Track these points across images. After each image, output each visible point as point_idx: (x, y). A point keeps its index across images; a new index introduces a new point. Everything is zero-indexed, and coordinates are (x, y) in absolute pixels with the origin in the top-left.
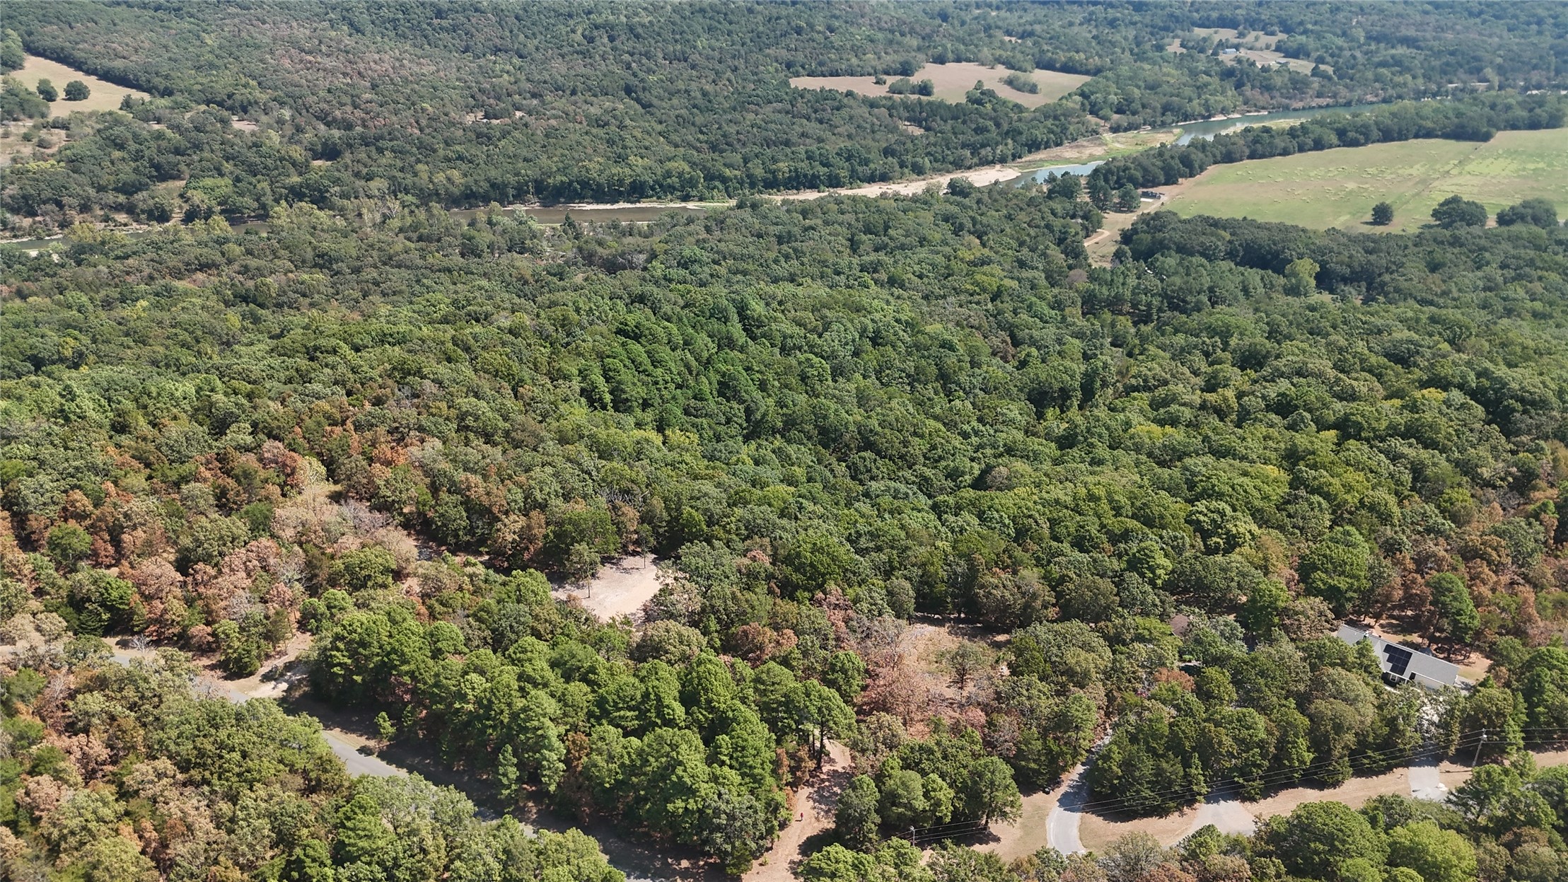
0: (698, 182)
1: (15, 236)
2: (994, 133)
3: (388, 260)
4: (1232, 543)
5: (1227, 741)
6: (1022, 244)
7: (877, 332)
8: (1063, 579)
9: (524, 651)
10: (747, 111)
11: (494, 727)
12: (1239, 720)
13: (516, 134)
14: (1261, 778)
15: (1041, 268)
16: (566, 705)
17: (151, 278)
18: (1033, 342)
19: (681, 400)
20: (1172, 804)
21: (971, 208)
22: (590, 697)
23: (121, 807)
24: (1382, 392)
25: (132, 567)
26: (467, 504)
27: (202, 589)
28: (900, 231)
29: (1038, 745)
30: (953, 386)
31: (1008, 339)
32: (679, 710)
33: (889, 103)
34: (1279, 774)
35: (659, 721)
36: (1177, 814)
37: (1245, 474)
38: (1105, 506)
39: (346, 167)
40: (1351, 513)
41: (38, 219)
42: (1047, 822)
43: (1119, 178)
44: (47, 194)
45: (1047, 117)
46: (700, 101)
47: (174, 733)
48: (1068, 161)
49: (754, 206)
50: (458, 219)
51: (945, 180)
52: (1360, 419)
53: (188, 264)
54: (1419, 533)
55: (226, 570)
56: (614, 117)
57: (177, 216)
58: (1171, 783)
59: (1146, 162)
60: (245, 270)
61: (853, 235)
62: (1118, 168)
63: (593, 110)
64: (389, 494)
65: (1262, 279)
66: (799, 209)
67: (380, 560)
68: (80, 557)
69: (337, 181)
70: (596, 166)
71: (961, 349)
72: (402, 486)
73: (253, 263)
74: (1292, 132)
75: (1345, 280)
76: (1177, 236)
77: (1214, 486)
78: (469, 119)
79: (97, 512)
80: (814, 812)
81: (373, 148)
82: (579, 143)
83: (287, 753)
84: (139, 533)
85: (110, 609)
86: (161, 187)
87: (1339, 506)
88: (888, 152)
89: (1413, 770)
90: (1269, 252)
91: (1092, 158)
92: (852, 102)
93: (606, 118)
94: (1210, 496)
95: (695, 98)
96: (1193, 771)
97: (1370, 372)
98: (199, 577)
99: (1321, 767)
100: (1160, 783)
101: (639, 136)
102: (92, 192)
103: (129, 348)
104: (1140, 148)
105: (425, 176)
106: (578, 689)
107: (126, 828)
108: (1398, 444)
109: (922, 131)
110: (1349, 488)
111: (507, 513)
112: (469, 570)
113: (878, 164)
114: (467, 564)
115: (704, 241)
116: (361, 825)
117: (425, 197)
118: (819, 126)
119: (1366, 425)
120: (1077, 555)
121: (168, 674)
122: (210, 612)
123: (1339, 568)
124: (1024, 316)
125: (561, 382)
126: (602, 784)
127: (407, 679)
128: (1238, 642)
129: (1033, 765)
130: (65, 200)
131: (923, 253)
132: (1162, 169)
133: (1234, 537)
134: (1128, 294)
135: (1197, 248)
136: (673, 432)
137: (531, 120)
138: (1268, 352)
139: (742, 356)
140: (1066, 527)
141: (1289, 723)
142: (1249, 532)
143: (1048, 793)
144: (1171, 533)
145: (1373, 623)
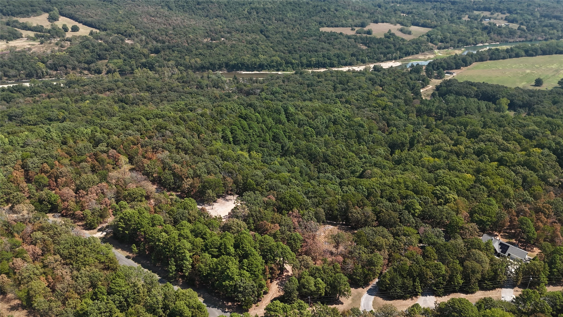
0: (283, 64)
1: (50, 78)
2: (393, 49)
3: (171, 89)
4: (447, 201)
5: (430, 274)
6: (397, 89)
7: (335, 120)
8: (379, 212)
9: (182, 226)
10: (303, 39)
11: (169, 251)
12: (435, 266)
13: (221, 46)
14: (443, 288)
15: (403, 98)
16: (194, 245)
17: (92, 93)
18: (395, 126)
19: (258, 141)
20: (408, 295)
21: (380, 76)
22: (203, 243)
23: (42, 270)
24: (520, 148)
25: (60, 190)
26: (174, 174)
27: (81, 199)
28: (352, 84)
29: (361, 270)
30: (361, 140)
31: (386, 124)
32: (232, 250)
33: (355, 37)
34: (451, 287)
35: (225, 253)
36: (410, 299)
37: (457, 177)
38: (402, 186)
39: (162, 56)
40: (495, 193)
41: (58, 72)
42: (361, 298)
43: (438, 67)
44: (62, 63)
45: (413, 43)
46: (287, 35)
47: (62, 247)
48: (420, 60)
49: (301, 73)
50: (198, 75)
51: (372, 66)
52: (506, 158)
53: (104, 89)
54: (520, 202)
55: (89, 193)
56: (256, 41)
57: (104, 72)
58: (408, 288)
59: (449, 61)
60: (123, 91)
61: (335, 85)
62: (438, 63)
63: (249, 38)
64: (148, 169)
65: (486, 105)
66: (317, 75)
67: (140, 192)
68: (45, 186)
69: (157, 61)
70: (247, 58)
71: (366, 127)
72: (153, 167)
73: (126, 89)
74: (507, 51)
75: (520, 107)
76: (456, 89)
77: (444, 180)
78: (205, 40)
79: (52, 171)
80: (278, 289)
81: (171, 50)
82: (242, 50)
83: (99, 256)
84: (64, 179)
85: (51, 204)
86: (100, 62)
87: (491, 190)
88: (353, 55)
89: (504, 289)
90: (491, 95)
91: (429, 59)
92: (341, 37)
93: (253, 41)
94: (442, 184)
95: (285, 34)
96: (416, 284)
97: (516, 141)
98: (80, 194)
99: (467, 285)
100: (404, 287)
101: (264, 48)
102: (76, 63)
103: (80, 116)
104: (448, 55)
105: (188, 60)
106: (199, 240)
107: (43, 278)
108: (519, 168)
109: (367, 47)
110: (495, 184)
111: (187, 178)
112: (171, 197)
113: (348, 59)
114: (171, 195)
115: (281, 85)
116: (117, 282)
117: (187, 67)
118: (328, 45)
119: (509, 161)
120: (388, 203)
121: (64, 227)
122: (82, 206)
123: (484, 213)
124: (393, 116)
125: (215, 133)
126: (203, 274)
127: (143, 233)
128: (442, 238)
129: (358, 278)
130: (68, 66)
131: (359, 92)
132: (455, 63)
133: (448, 199)
134: (434, 109)
135: (463, 93)
136: (253, 152)
137: (227, 41)
138: (480, 132)
139: (283, 127)
140: (386, 193)
141: (454, 269)
142: (454, 198)
143: (364, 288)
144: (424, 197)
145: (498, 234)
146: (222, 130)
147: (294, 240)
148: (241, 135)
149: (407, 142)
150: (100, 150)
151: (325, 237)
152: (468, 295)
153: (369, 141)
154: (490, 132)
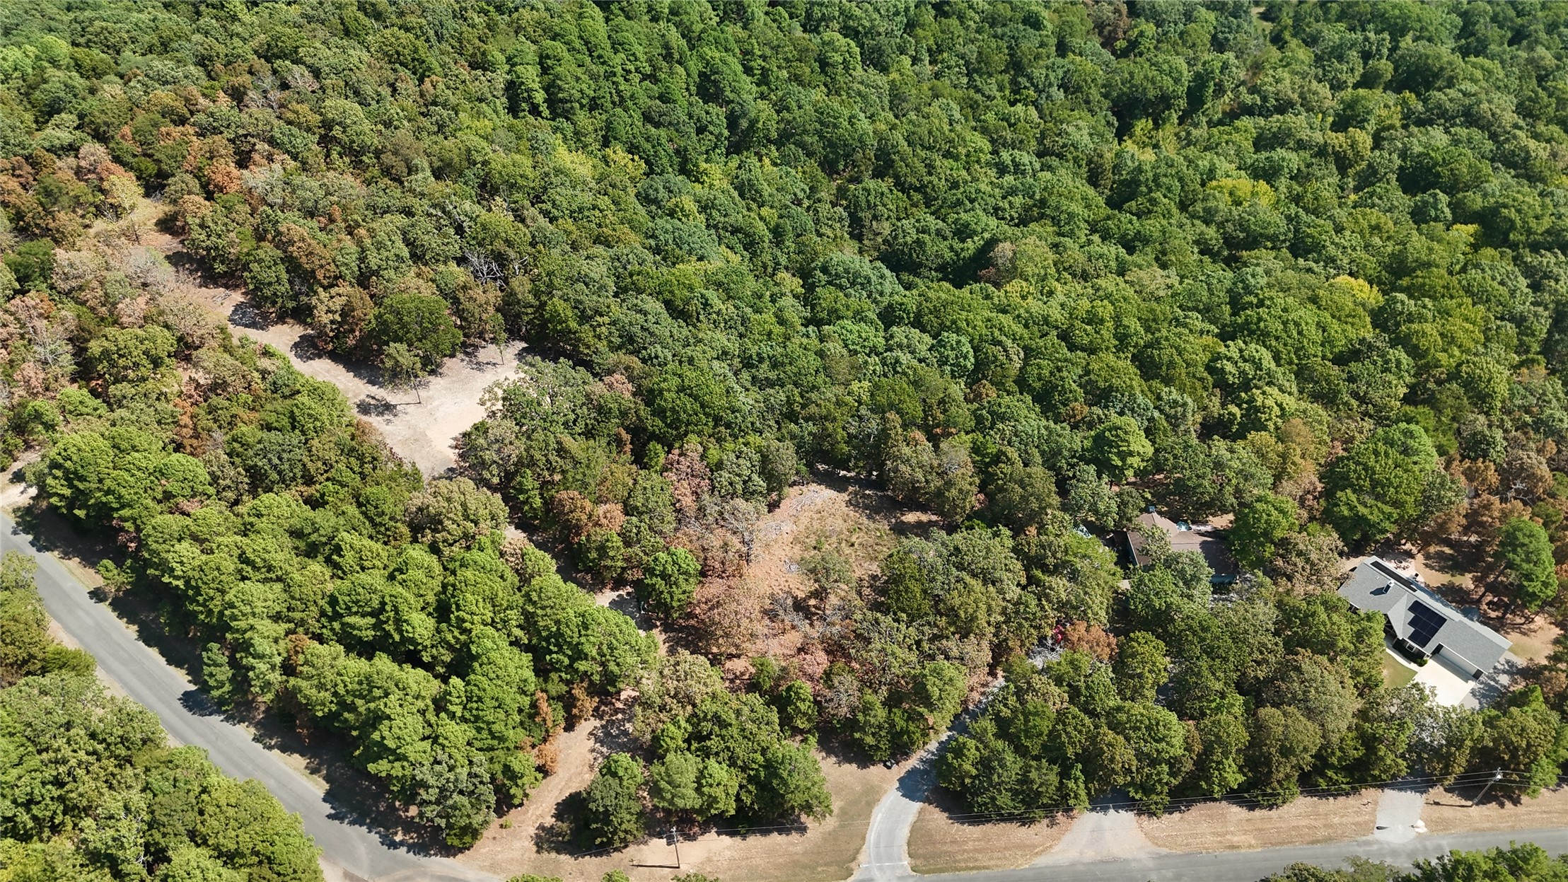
8: (998, 458)
11: (206, 613)
12: (1149, 728)
18: (1154, 14)
19: (643, 100)
20: (1040, 813)
22: (329, 586)
26: (290, 263)
29: (880, 716)
31: (1124, 9)
35: (397, 637)
36: (1046, 821)
37: (1314, 300)
40: (1439, 382)
42: (875, 811)
52: (1513, 214)
54: (1524, 427)
64: (203, 237)
71: (1050, 25)
77: (1260, 319)
80: (591, 757)
87: (1427, 365)
89: (1389, 795)
94: (1251, 333)
96: (1071, 784)
100: (1024, 792)
106: (315, 573)
110: (1449, 339)
111: (335, 279)
112: (263, 362)
114: (266, 354)
119: (1519, 223)
123: (1378, 489)
127: (129, 525)
129: (870, 739)
133: (1257, 410)
138: (1442, 69)
139: (743, 34)
140: (1040, 367)
141: (1218, 737)
142: (1280, 406)
143: (889, 768)
144: (1175, 395)
145: (1414, 550)
146: (509, 59)
147: (665, 576)
148: (578, 79)
149: (1182, 90)
150: (47, 144)
151: (796, 540)
152: (1258, 813)
153: (1050, 85)
154: (1478, 74)
